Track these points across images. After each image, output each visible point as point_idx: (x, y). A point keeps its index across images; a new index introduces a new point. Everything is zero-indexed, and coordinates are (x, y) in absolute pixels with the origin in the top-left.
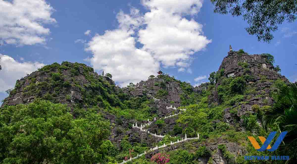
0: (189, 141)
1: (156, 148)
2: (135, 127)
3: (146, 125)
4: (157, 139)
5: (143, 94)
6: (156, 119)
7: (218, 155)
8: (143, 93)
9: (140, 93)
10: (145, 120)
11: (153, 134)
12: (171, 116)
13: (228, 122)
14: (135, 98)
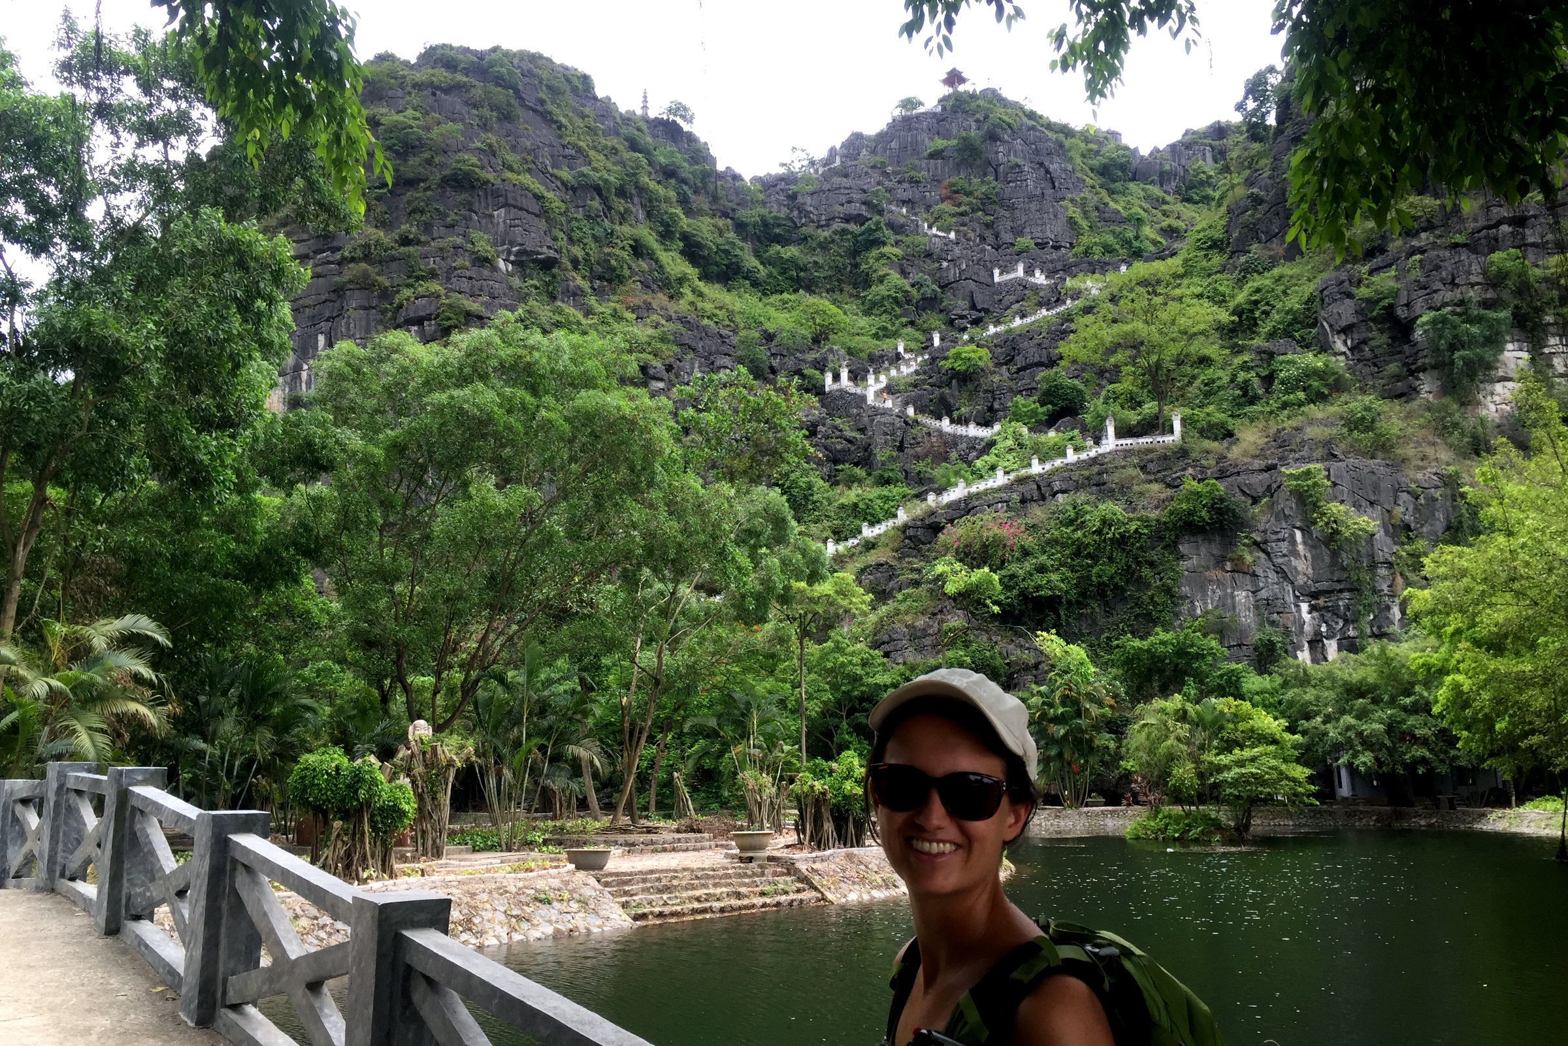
0: (1127, 453)
1: (956, 494)
2: (836, 387)
3: (893, 372)
4: (955, 445)
5: (864, 211)
6: (942, 339)
7: (1284, 525)
8: (864, 203)
9: (849, 202)
10: (886, 345)
11: (933, 423)
12: (1018, 322)
13: (1344, 349)
14: (825, 234)
